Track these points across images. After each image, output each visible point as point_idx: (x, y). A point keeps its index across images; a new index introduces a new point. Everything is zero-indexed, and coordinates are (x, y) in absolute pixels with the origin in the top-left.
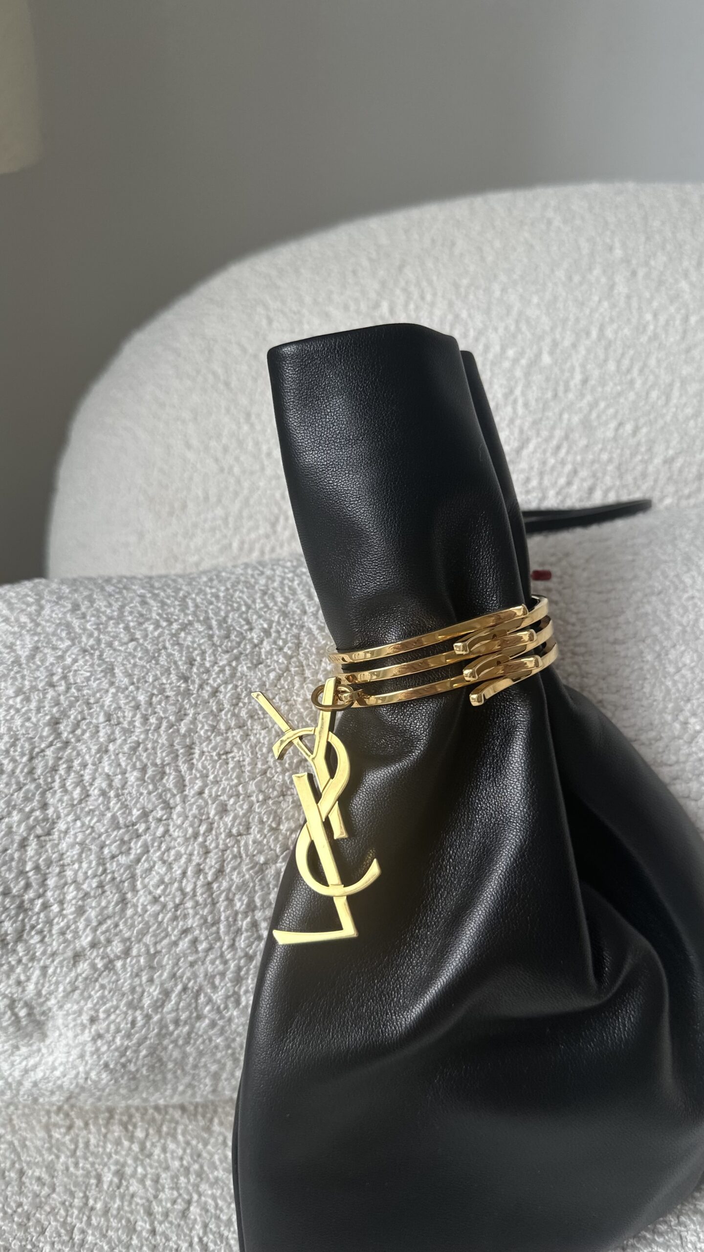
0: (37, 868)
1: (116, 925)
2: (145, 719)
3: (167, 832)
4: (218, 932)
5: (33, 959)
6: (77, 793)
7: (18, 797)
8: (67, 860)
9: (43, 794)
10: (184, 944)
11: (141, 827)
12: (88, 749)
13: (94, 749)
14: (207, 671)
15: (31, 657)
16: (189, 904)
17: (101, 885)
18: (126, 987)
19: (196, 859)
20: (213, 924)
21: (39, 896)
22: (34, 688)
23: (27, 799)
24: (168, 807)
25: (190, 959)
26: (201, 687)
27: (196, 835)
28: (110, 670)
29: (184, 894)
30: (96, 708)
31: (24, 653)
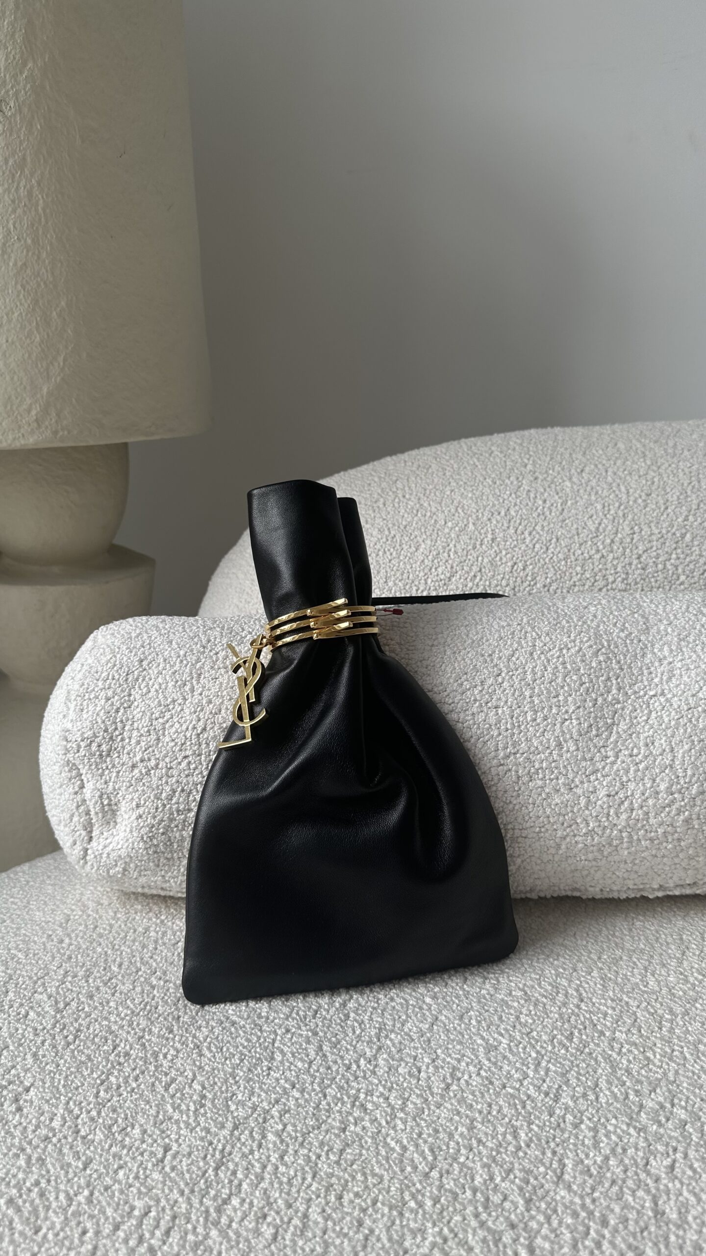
0: (122, 721)
1: (154, 751)
2: (181, 661)
3: (182, 710)
4: (200, 760)
5: (114, 766)
6: (145, 690)
7: (119, 690)
8: (136, 719)
9: (130, 690)
10: (184, 764)
11: (171, 707)
12: (153, 672)
13: (156, 672)
14: (216, 645)
15: (137, 637)
16: (188, 743)
17: (149, 731)
18: (154, 786)
19: (194, 722)
20: (199, 755)
21: (120, 734)
22: (134, 647)
23: (122, 691)
24: (185, 699)
25: (186, 772)
26: (211, 651)
27: (195, 712)
28: (171, 642)
29: (186, 739)
30: (160, 656)
31: (133, 635)
